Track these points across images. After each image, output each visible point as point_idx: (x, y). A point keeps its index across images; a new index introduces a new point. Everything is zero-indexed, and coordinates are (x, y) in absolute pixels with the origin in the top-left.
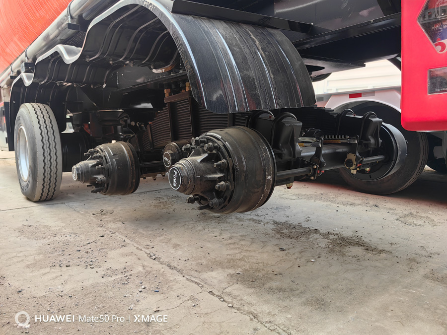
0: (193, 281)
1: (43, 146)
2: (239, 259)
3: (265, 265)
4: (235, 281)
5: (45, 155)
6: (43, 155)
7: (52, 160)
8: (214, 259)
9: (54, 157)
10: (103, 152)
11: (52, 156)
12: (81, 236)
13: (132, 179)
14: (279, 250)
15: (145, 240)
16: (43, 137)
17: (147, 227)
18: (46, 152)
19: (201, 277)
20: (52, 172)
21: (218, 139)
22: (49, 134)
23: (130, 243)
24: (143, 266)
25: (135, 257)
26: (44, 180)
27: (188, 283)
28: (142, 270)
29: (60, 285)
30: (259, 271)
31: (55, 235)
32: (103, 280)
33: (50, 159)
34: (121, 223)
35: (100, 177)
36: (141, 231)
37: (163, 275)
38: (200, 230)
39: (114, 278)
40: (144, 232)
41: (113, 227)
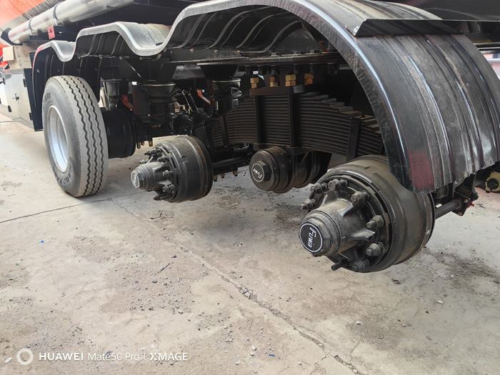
0: (309, 337)
1: (86, 135)
2: (351, 298)
3: (385, 309)
4: (359, 337)
5: (89, 146)
6: (87, 146)
7: (97, 152)
8: (320, 297)
9: (99, 148)
10: (168, 153)
11: (97, 147)
12: (150, 256)
13: (205, 185)
14: (392, 283)
15: (227, 262)
16: (84, 124)
17: (222, 240)
18: (90, 143)
19: (315, 330)
20: (98, 166)
21: (367, 185)
22: (91, 119)
23: (211, 269)
24: (241, 310)
25: (225, 293)
26: (88, 175)
27: (305, 340)
28: (242, 317)
29: (152, 343)
30: (381, 319)
31: (118, 254)
32: (201, 335)
33: (95, 151)
34: (188, 233)
35: (166, 183)
36: (216, 246)
37: (269, 325)
38: (286, 247)
39: (213, 331)
40: (222, 250)
41: (182, 240)
